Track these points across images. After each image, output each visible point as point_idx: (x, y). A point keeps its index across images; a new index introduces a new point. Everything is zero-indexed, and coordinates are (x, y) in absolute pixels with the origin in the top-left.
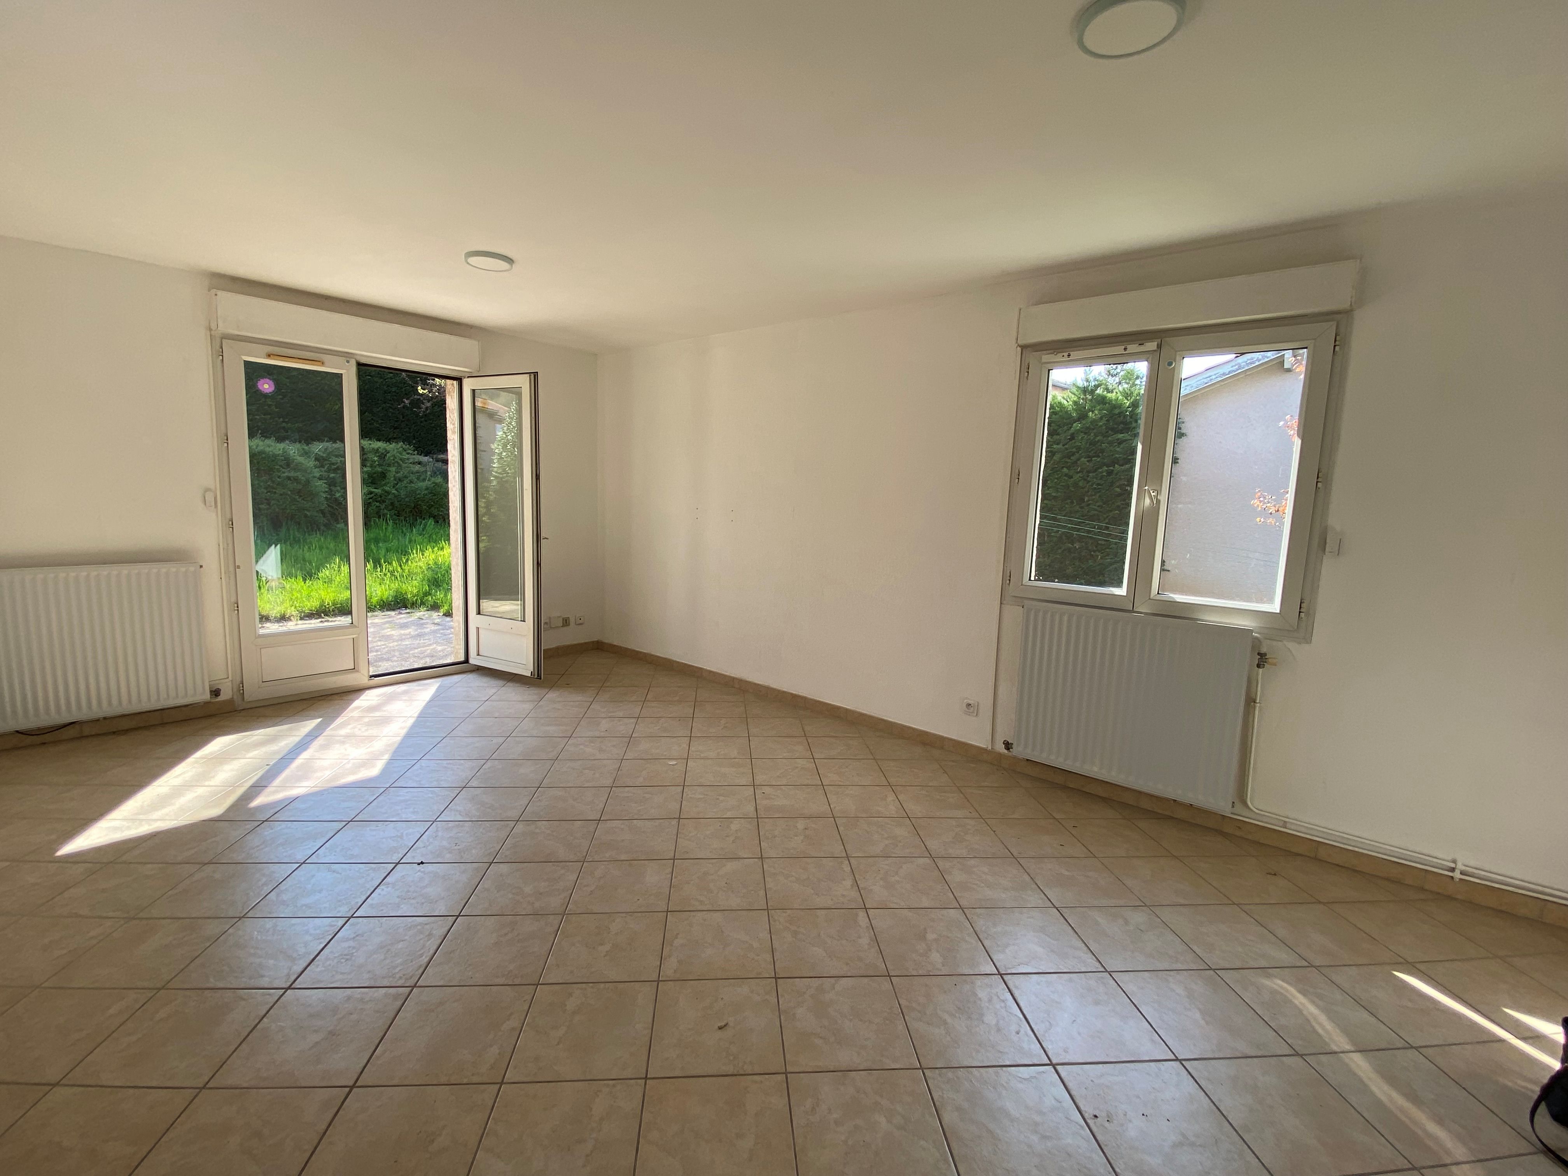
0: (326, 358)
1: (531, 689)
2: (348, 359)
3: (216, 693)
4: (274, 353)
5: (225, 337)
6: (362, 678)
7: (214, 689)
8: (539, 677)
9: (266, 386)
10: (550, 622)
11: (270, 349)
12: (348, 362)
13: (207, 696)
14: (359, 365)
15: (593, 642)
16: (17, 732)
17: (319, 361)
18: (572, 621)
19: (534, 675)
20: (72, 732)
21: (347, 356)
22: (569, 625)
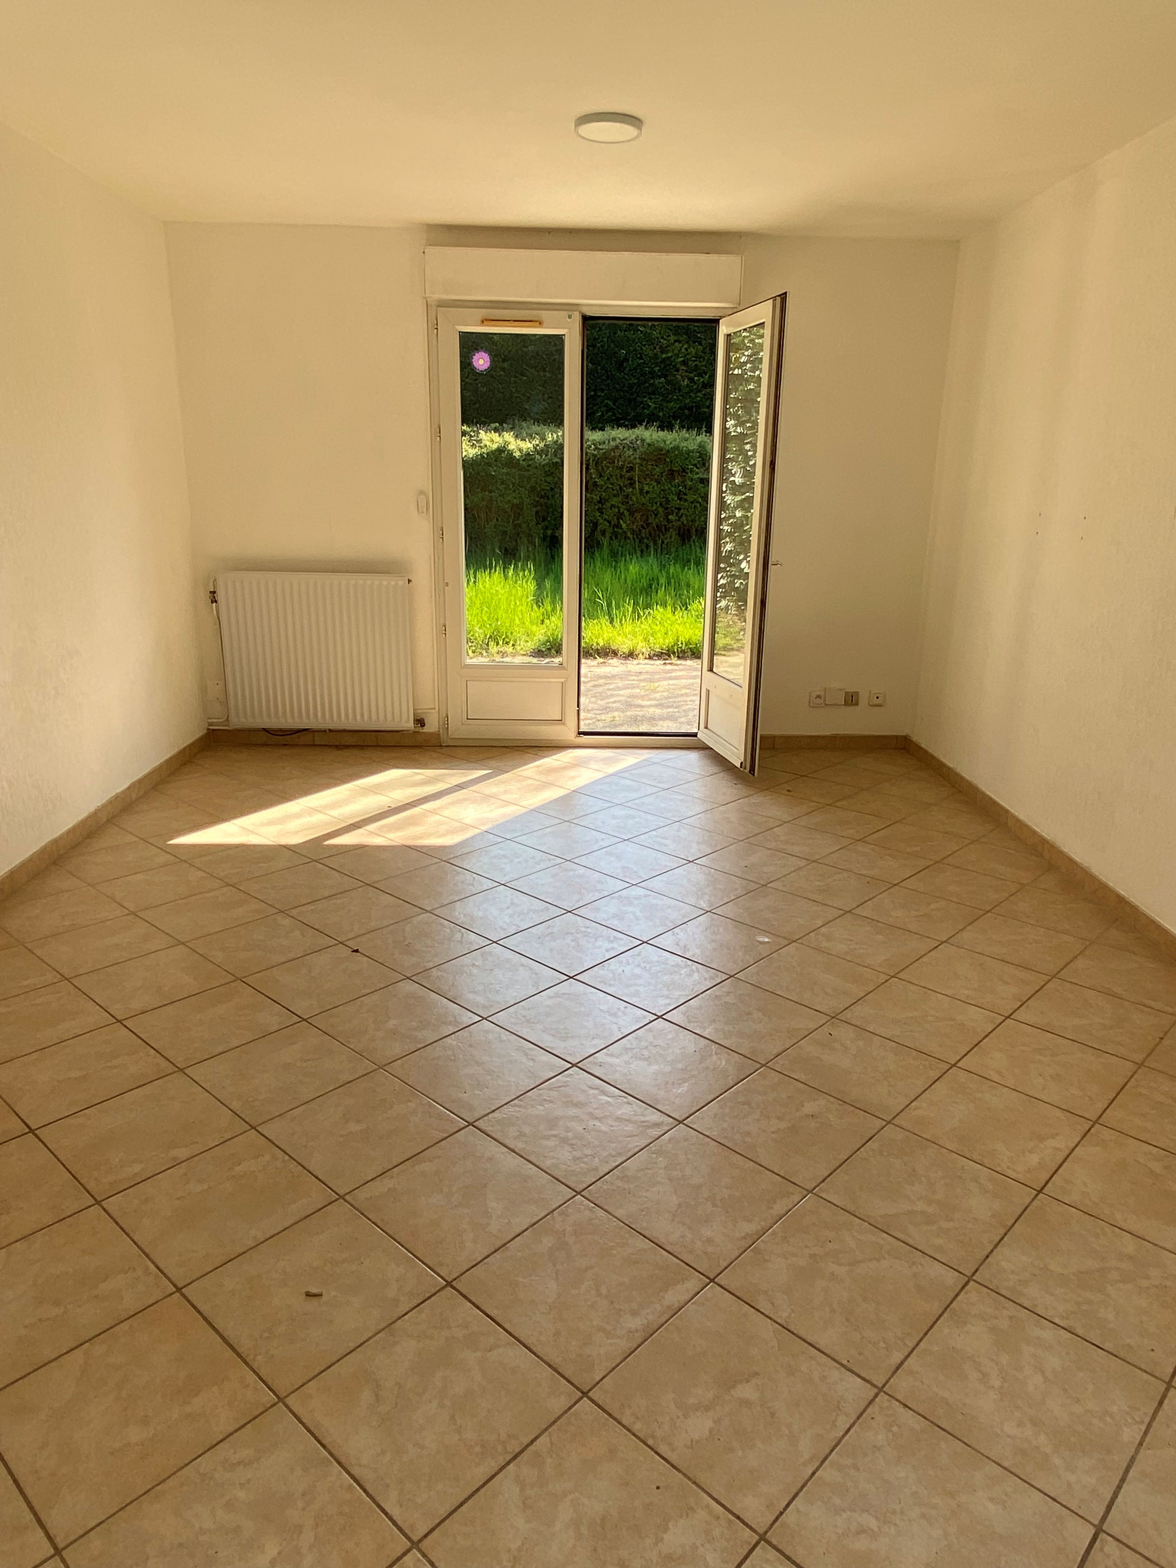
0: (544, 315)
1: (739, 786)
2: (570, 313)
3: (420, 722)
4: (488, 318)
5: (442, 304)
6: (568, 733)
7: (419, 718)
8: (752, 770)
9: (482, 361)
10: (825, 696)
11: (484, 313)
12: (570, 317)
13: (410, 725)
14: (586, 319)
15: (897, 737)
16: (264, 729)
17: (536, 321)
18: (863, 700)
19: (745, 768)
20: (306, 739)
21: (568, 308)
22: (857, 704)
